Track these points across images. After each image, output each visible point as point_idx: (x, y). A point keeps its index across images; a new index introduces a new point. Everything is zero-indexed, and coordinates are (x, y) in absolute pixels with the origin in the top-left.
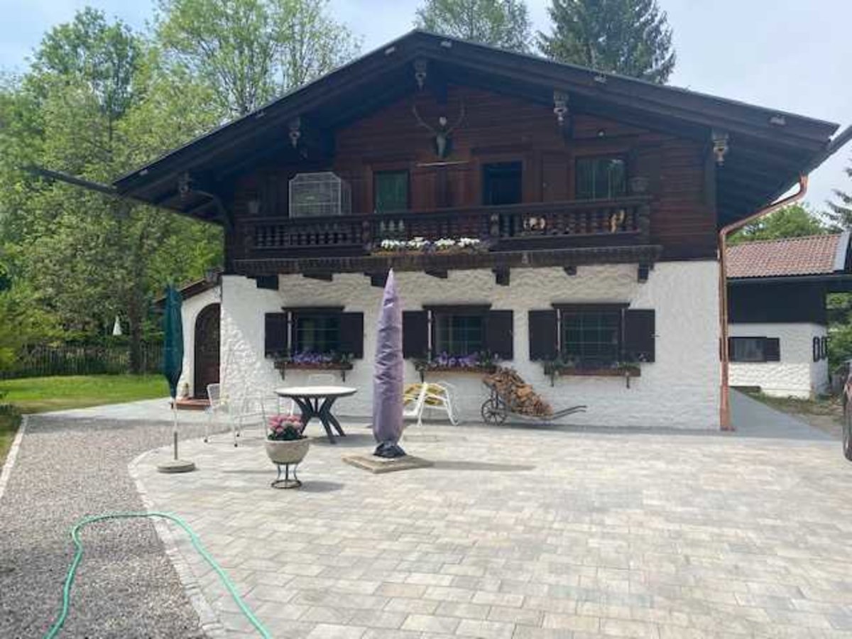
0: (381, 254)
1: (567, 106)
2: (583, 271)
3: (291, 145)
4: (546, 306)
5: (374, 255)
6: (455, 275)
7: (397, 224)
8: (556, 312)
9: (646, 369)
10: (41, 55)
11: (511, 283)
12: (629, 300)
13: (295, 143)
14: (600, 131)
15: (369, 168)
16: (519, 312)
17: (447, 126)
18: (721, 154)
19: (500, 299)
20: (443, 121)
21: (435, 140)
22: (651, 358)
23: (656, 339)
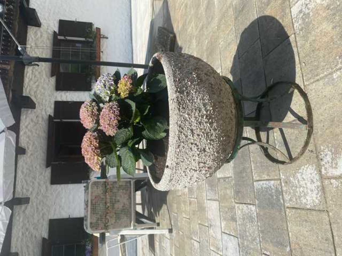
4: (53, 80)
8: (58, 73)
12: (52, 33)
16: (56, 97)
19: (46, 110)
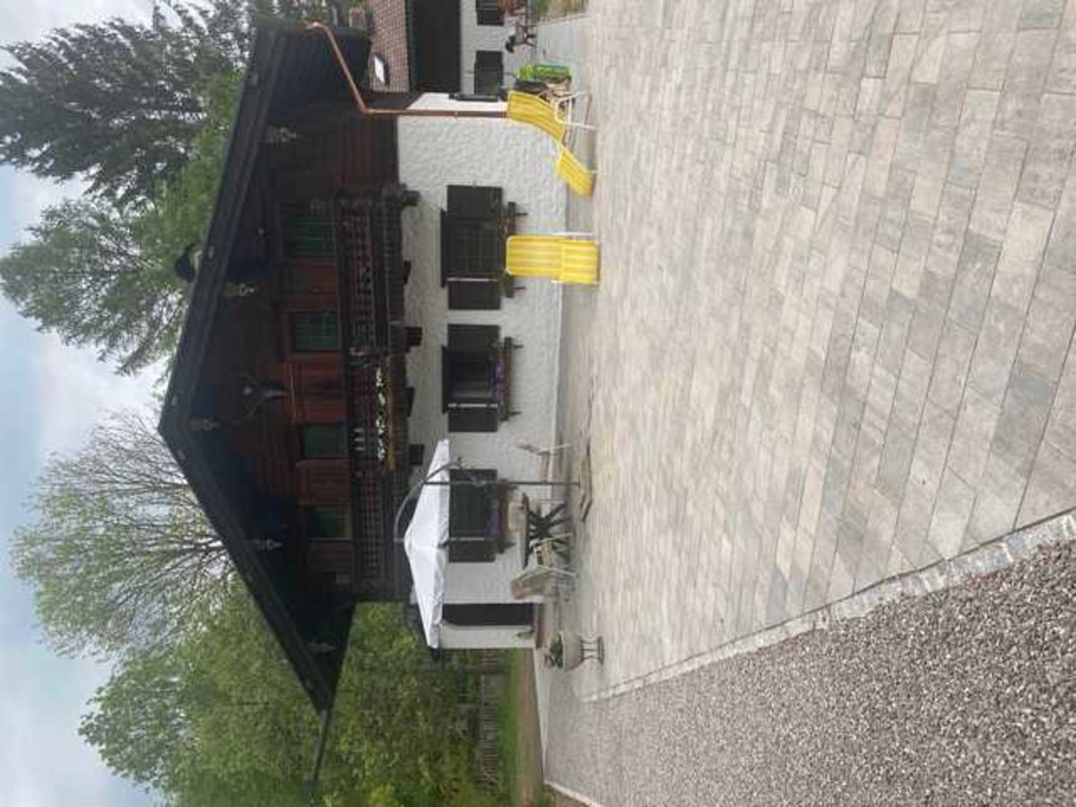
0: (391, 460)
1: (238, 283)
2: (407, 254)
3: (280, 549)
4: (445, 293)
5: (392, 467)
6: (412, 379)
7: (357, 435)
8: (451, 283)
9: (508, 198)
10: (140, 778)
11: (419, 325)
12: (439, 212)
13: (277, 545)
14: (257, 234)
15: (298, 465)
16: (450, 319)
17: (252, 386)
18: (290, 135)
19: (436, 338)
20: (248, 391)
21: (268, 400)
22: (497, 192)
23: (478, 184)
